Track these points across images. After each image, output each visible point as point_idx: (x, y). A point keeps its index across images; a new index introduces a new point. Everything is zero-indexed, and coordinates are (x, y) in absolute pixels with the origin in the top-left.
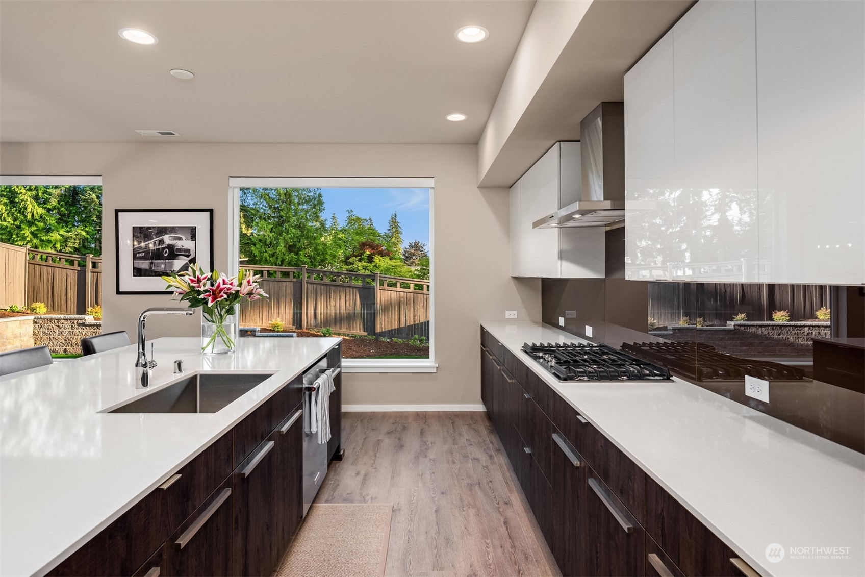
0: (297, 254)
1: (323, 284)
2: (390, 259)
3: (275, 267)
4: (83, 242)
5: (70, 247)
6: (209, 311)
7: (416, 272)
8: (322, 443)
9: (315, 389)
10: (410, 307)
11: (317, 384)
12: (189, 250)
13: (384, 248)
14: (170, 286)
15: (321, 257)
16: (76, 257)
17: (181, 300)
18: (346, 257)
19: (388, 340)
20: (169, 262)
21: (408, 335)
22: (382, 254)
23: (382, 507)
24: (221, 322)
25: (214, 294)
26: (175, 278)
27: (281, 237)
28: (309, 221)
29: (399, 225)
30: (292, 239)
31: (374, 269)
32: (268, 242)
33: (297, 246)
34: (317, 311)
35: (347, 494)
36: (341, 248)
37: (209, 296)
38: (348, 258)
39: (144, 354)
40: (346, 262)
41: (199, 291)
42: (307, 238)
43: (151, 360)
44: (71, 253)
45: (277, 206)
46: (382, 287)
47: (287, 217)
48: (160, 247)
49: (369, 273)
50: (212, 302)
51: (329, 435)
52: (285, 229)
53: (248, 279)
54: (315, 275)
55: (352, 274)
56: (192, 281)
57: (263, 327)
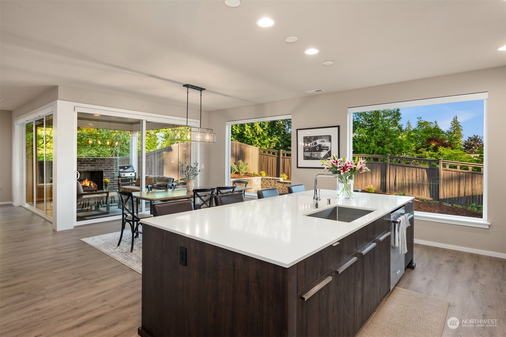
0: (383, 147)
1: (401, 166)
2: (452, 149)
3: (369, 155)
4: (277, 144)
5: (272, 147)
6: (341, 177)
7: (475, 158)
8: (402, 253)
9: (398, 222)
10: (468, 183)
11: (399, 220)
12: (328, 147)
13: (447, 141)
14: (323, 165)
15: (399, 149)
16: (276, 151)
17: (329, 171)
18: (417, 148)
19: (449, 205)
20: (319, 153)
21: (467, 203)
22: (445, 146)
23: (441, 301)
24: (347, 183)
25: (343, 169)
26: (326, 161)
27: (372, 137)
28: (391, 126)
29: (459, 124)
30: (380, 138)
31: (439, 156)
32: (365, 140)
33: (383, 142)
34: (396, 181)
35: (417, 288)
36: (413, 142)
37: (341, 169)
38: (418, 149)
39: (316, 194)
40: (417, 151)
41: (337, 167)
42: (389, 137)
43: (319, 197)
44: (272, 149)
45: (370, 118)
46: (445, 168)
47: (376, 125)
48: (315, 146)
49: (435, 159)
50: (343, 172)
51: (406, 250)
52: (376, 132)
53: (360, 161)
54: (395, 160)
55: (422, 159)
56: (334, 162)
57: (362, 190)
